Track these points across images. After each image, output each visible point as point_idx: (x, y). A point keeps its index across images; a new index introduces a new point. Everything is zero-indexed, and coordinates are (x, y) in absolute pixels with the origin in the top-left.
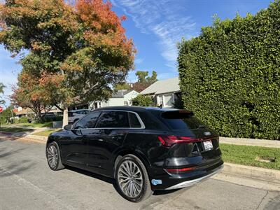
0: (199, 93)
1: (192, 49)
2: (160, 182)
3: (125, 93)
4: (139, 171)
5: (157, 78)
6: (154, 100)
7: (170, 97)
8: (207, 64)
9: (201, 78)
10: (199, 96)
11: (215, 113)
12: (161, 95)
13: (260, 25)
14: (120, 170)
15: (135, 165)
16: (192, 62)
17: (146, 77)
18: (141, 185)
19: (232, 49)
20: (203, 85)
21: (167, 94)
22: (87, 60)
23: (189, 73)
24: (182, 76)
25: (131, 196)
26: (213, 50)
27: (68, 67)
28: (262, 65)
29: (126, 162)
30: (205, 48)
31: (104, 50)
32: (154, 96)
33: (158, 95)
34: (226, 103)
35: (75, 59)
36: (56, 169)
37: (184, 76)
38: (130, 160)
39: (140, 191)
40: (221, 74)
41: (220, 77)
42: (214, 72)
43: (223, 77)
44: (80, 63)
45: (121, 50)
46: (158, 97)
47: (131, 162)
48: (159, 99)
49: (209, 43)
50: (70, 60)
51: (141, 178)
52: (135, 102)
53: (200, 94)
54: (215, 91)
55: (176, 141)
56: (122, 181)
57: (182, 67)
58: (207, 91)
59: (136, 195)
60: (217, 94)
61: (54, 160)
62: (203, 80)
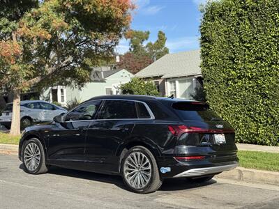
0: (228, 80)
1: (221, 15)
4: (148, 161)
6: (161, 89)
8: (240, 38)
9: (233, 59)
10: (227, 85)
11: (249, 111)
12: (172, 80)
14: (127, 162)
15: (144, 156)
16: (220, 35)
18: (150, 175)
19: (275, 20)
20: (234, 69)
21: (183, 79)
22: (58, 21)
23: (215, 51)
24: (205, 55)
25: (139, 187)
26: (249, 19)
27: (28, 32)
29: (134, 154)
30: (240, 15)
32: (160, 81)
33: (167, 79)
34: (264, 96)
35: (37, 19)
37: (207, 54)
39: (148, 181)
40: (259, 55)
41: (258, 58)
42: (250, 50)
43: (260, 59)
44: (46, 26)
46: (168, 84)
47: (139, 153)
48: (168, 86)
49: (245, 8)
50: (29, 20)
53: (230, 82)
54: (250, 79)
56: (128, 174)
57: (206, 41)
58: (239, 78)
59: (144, 186)
60: (252, 83)
62: (234, 63)
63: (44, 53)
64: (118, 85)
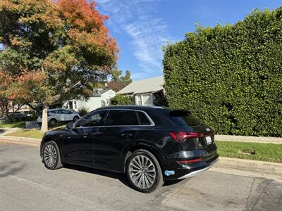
0: (183, 93)
1: (176, 53)
2: (173, 172)
3: (102, 92)
4: (152, 164)
5: (131, 77)
6: (133, 100)
7: (148, 97)
8: (190, 67)
9: (185, 80)
10: (183, 96)
11: (197, 112)
12: (139, 95)
13: (238, 34)
14: (131, 164)
16: (176, 65)
17: (120, 77)
18: (154, 177)
19: (213, 55)
20: (187, 86)
21: (145, 94)
22: (71, 58)
23: (174, 75)
24: (167, 78)
25: (144, 188)
26: (196, 55)
27: (51, 65)
28: (240, 70)
29: (138, 157)
30: (189, 52)
31: (89, 49)
32: (132, 95)
33: (136, 94)
34: (208, 103)
35: (57, 57)
36: (54, 168)
37: (168, 78)
38: (142, 154)
39: (152, 182)
40: (204, 77)
41: (202, 79)
42: (197, 74)
43: (205, 79)
44: (62, 61)
45: (106, 49)
46: (137, 97)
47: (143, 157)
48: (137, 98)
49: (193, 48)
50: (52, 58)
51: (154, 170)
52: (113, 101)
53: (184, 95)
54: (197, 92)
55: (185, 136)
56: (133, 174)
57: (167, 69)
58: (190, 92)
59: (149, 186)
60: (199, 95)
61: (51, 160)
62: (186, 82)
63: (63, 79)
64: (108, 98)
